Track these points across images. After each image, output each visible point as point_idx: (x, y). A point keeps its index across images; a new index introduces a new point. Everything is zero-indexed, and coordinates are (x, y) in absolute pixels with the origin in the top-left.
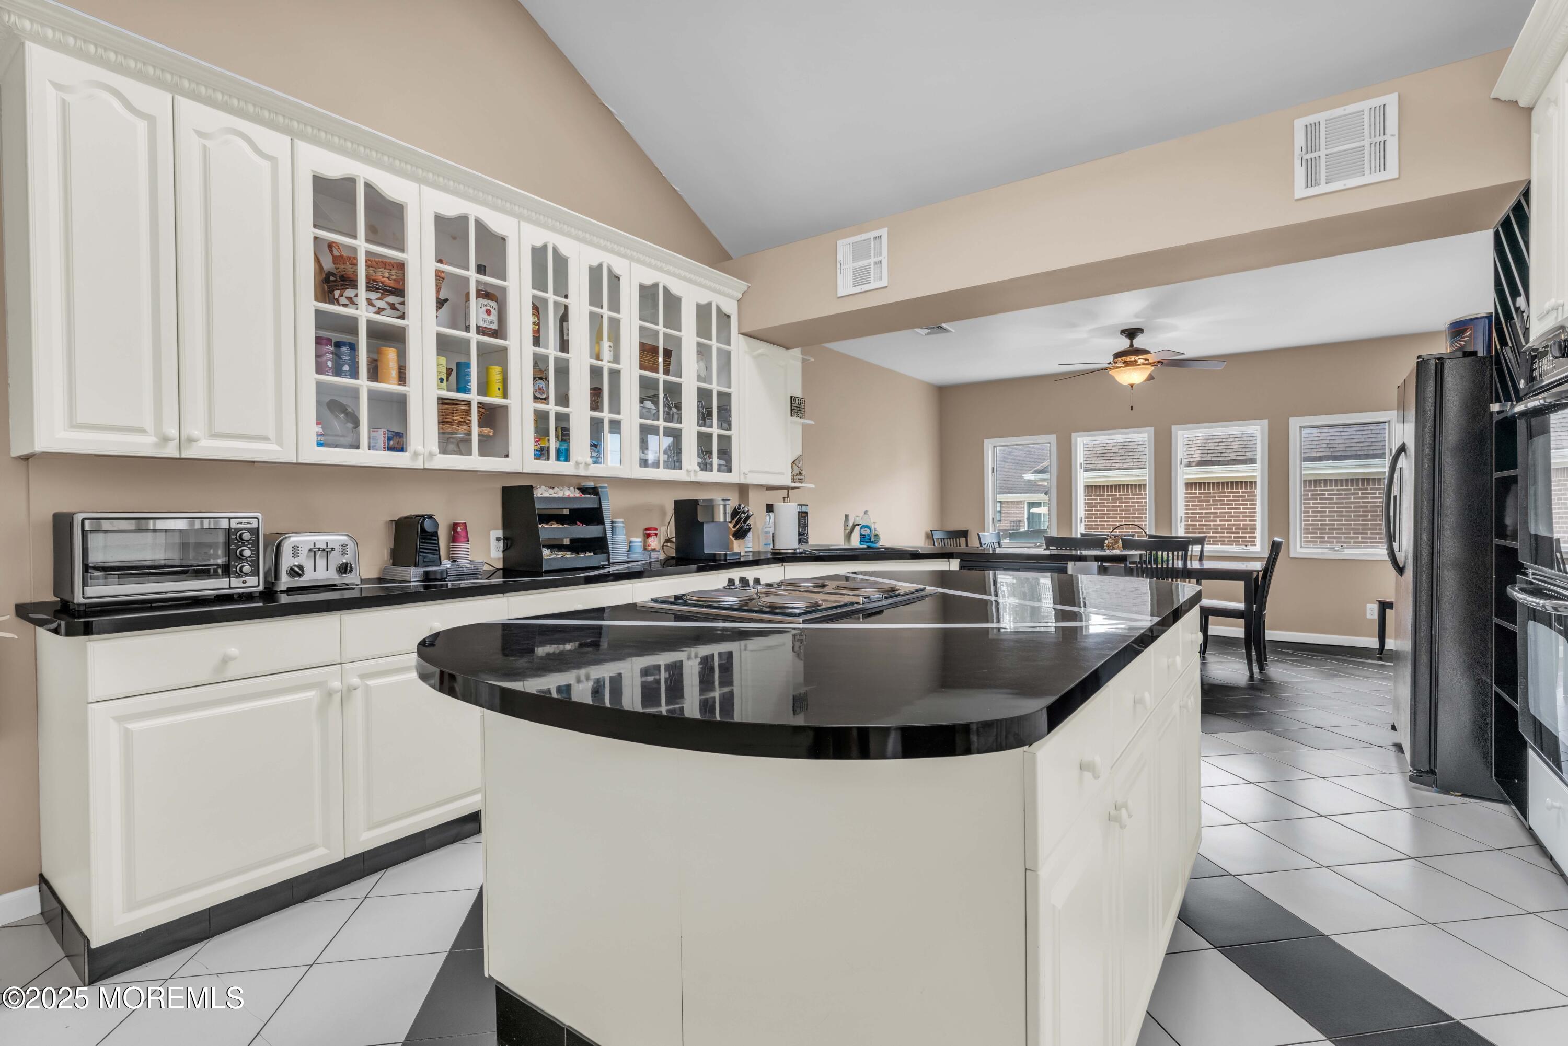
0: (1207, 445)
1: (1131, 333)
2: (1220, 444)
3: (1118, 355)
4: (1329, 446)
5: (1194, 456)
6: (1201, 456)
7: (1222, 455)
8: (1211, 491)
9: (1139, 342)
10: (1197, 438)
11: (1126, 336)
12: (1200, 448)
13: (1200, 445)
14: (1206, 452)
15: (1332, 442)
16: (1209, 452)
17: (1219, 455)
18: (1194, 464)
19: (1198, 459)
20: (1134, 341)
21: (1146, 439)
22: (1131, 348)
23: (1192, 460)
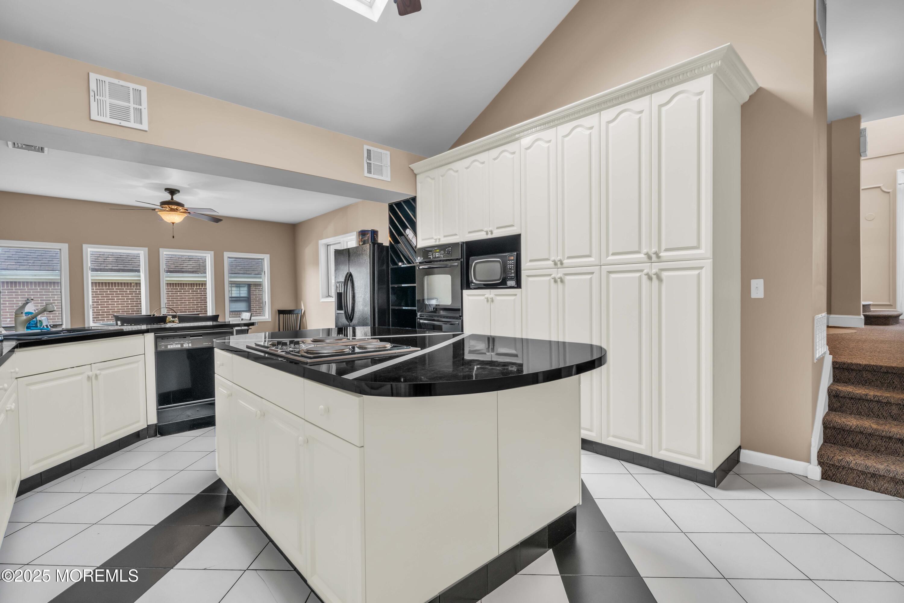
1: (172, 192)
3: (163, 203)
9: (176, 198)
11: (168, 193)
20: (174, 196)
22: (171, 201)
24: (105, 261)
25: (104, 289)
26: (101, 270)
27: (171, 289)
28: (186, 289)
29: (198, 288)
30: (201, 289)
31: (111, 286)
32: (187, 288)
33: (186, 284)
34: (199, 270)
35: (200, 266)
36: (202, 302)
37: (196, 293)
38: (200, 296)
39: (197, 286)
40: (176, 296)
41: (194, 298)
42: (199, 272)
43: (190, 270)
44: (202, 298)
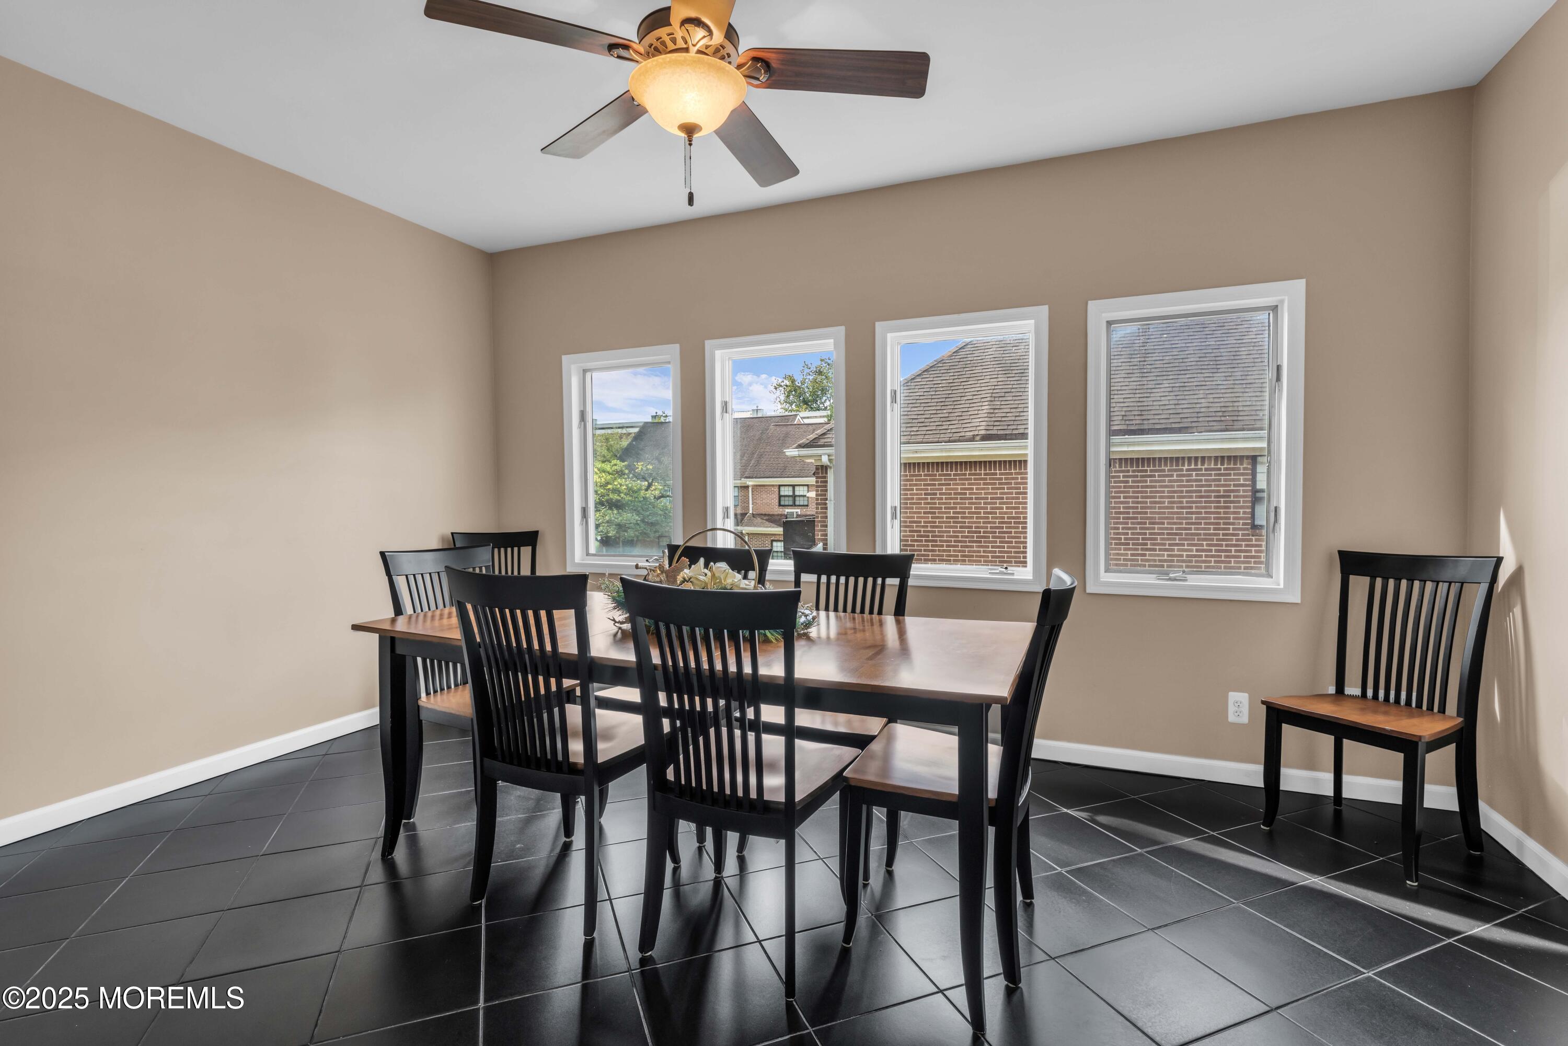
0: (993, 415)
2: (1008, 415)
4: (1125, 418)
5: (979, 428)
6: (985, 428)
7: (1009, 427)
8: (998, 472)
10: (983, 408)
12: (986, 419)
13: (986, 415)
14: (992, 423)
15: (1128, 413)
16: (996, 423)
17: (1006, 427)
18: (978, 438)
19: (983, 432)
21: (831, 348)
23: (976, 433)
24: (1017, 418)
25: (1011, 474)
26: (1006, 436)
27: (1134, 471)
28: (1164, 471)
29: (1193, 467)
30: (1201, 469)
31: (1014, 466)
32: (1166, 468)
33: (1166, 459)
34: (1194, 424)
35: (1200, 415)
36: (1201, 502)
37: (1187, 481)
38: (1197, 486)
39: (1189, 464)
40: (1142, 487)
41: (1182, 492)
42: (1194, 430)
43: (1174, 426)
44: (1201, 492)
